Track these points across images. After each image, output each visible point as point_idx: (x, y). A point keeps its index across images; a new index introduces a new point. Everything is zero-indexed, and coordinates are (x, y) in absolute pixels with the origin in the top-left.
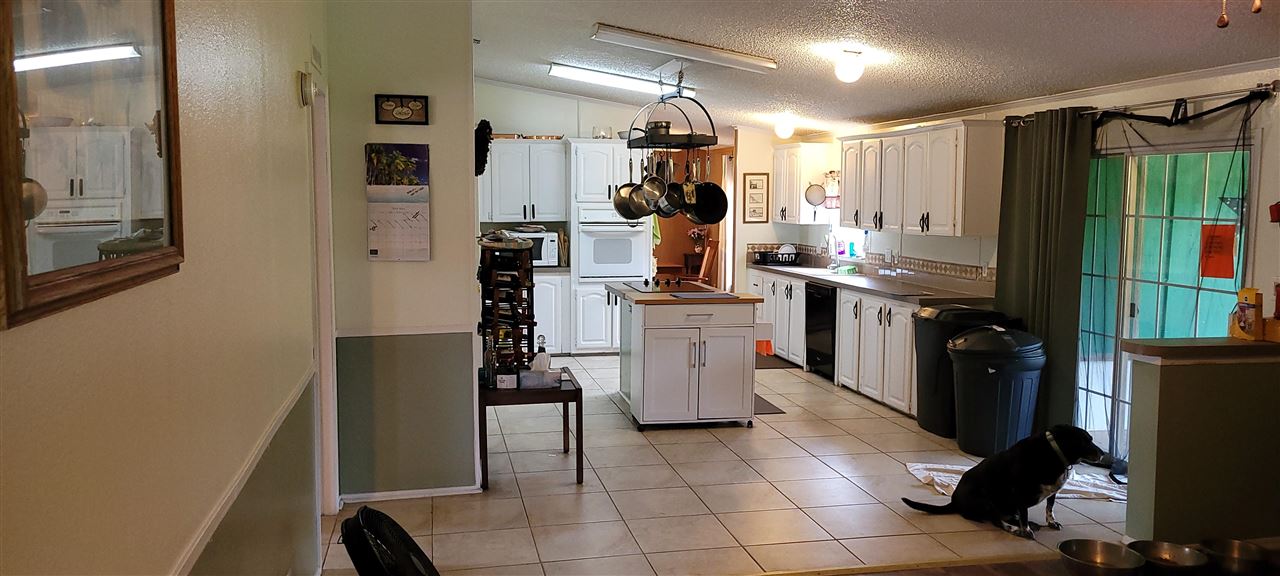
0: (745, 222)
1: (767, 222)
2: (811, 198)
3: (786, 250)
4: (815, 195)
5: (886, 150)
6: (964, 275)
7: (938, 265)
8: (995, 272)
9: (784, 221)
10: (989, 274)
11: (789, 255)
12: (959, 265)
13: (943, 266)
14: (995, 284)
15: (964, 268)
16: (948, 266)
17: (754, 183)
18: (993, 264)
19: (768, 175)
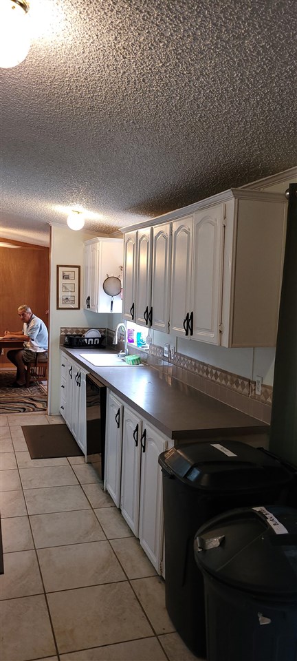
0: (58, 308)
1: (79, 308)
2: (107, 289)
3: (92, 334)
4: (112, 287)
5: (156, 238)
6: (235, 387)
7: (210, 370)
8: (270, 392)
9: (89, 309)
10: (265, 393)
11: (94, 339)
12: (231, 374)
13: (214, 371)
14: (271, 407)
15: (236, 379)
16: (219, 373)
17: (67, 273)
18: (269, 380)
19: (79, 267)
